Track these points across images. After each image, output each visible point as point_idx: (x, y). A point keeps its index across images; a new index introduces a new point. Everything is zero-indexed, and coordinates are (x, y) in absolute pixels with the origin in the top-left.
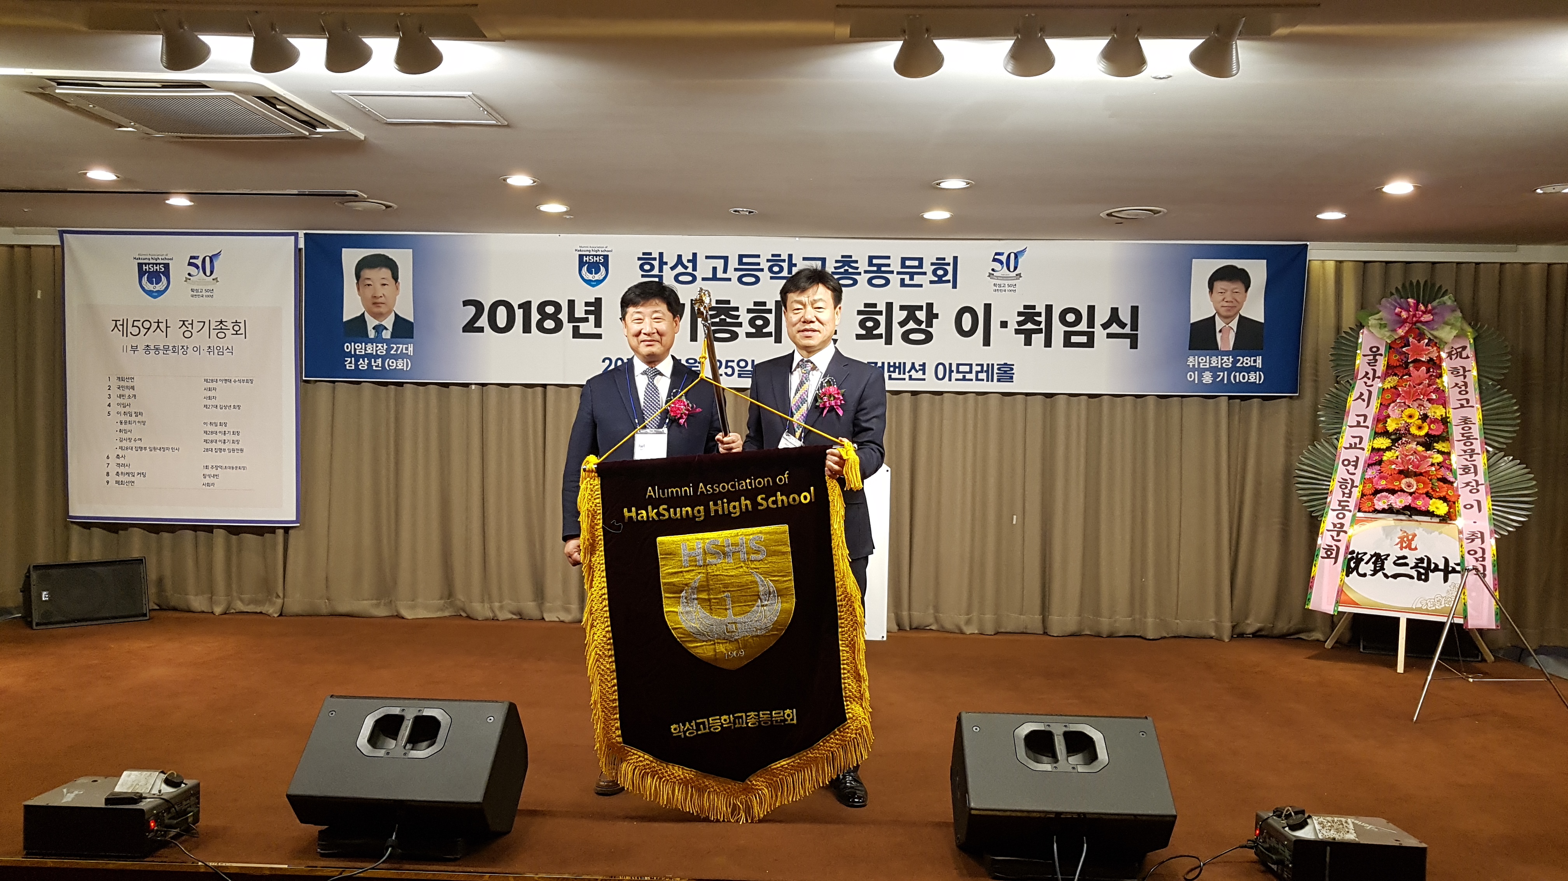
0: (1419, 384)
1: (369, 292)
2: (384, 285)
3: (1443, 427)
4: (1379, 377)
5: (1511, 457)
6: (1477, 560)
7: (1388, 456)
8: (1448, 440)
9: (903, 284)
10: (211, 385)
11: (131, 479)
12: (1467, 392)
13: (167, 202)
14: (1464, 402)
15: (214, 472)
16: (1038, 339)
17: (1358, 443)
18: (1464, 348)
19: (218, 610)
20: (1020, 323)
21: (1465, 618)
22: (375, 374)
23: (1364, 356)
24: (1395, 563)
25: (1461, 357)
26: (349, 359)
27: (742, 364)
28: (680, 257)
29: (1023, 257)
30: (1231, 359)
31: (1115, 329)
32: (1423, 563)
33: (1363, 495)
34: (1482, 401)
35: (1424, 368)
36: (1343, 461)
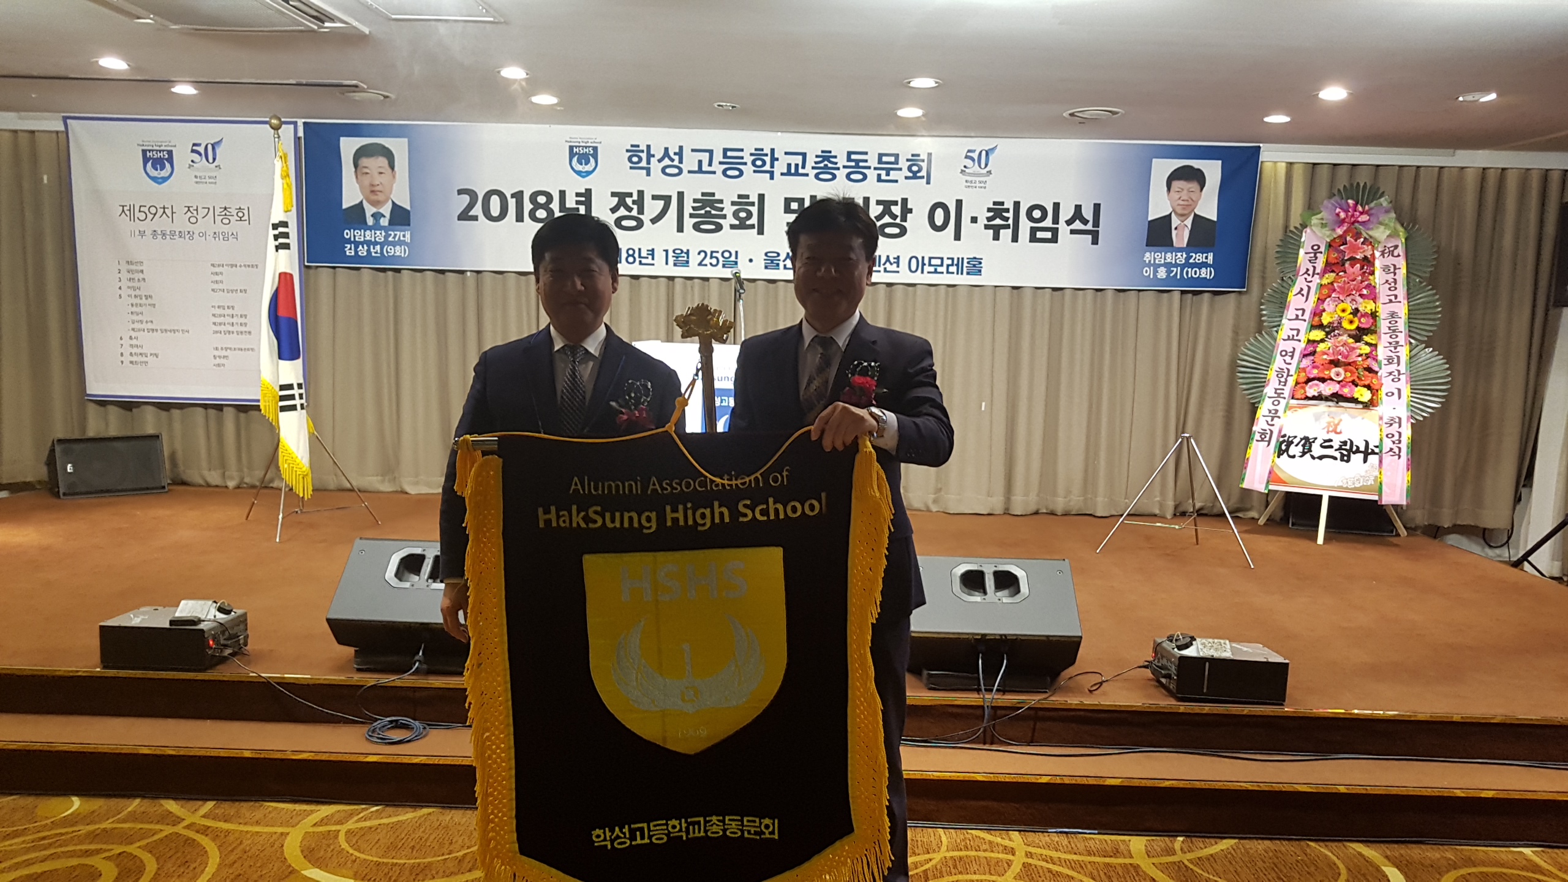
0: (1353, 281)
1: (366, 180)
2: (381, 173)
3: (1372, 321)
4: (1318, 274)
5: (1431, 349)
6: (1394, 443)
7: (1321, 347)
8: (1375, 332)
9: (879, 179)
10: (217, 270)
11: (144, 359)
12: (1396, 288)
13: (173, 90)
14: (1393, 298)
15: (224, 353)
16: (1006, 234)
17: (1295, 335)
18: (1396, 247)
19: (231, 484)
20: (989, 219)
21: (1380, 495)
22: (374, 260)
23: (1306, 253)
24: (1322, 446)
25: (1393, 256)
26: (349, 246)
27: (727, 255)
28: (666, 149)
29: (994, 155)
30: (1185, 256)
31: (1077, 225)
32: (1346, 445)
33: (1297, 383)
34: (1409, 295)
35: (1358, 265)
36: (1282, 351)
